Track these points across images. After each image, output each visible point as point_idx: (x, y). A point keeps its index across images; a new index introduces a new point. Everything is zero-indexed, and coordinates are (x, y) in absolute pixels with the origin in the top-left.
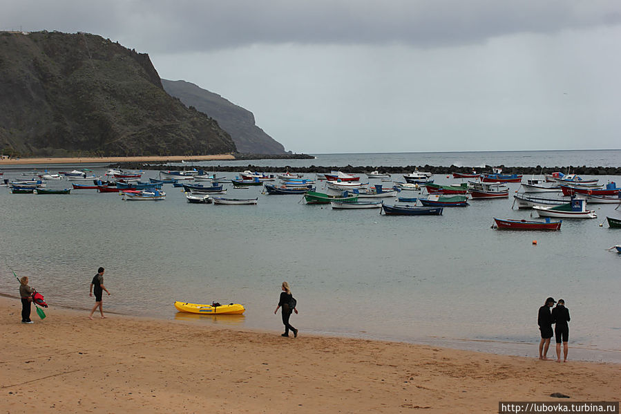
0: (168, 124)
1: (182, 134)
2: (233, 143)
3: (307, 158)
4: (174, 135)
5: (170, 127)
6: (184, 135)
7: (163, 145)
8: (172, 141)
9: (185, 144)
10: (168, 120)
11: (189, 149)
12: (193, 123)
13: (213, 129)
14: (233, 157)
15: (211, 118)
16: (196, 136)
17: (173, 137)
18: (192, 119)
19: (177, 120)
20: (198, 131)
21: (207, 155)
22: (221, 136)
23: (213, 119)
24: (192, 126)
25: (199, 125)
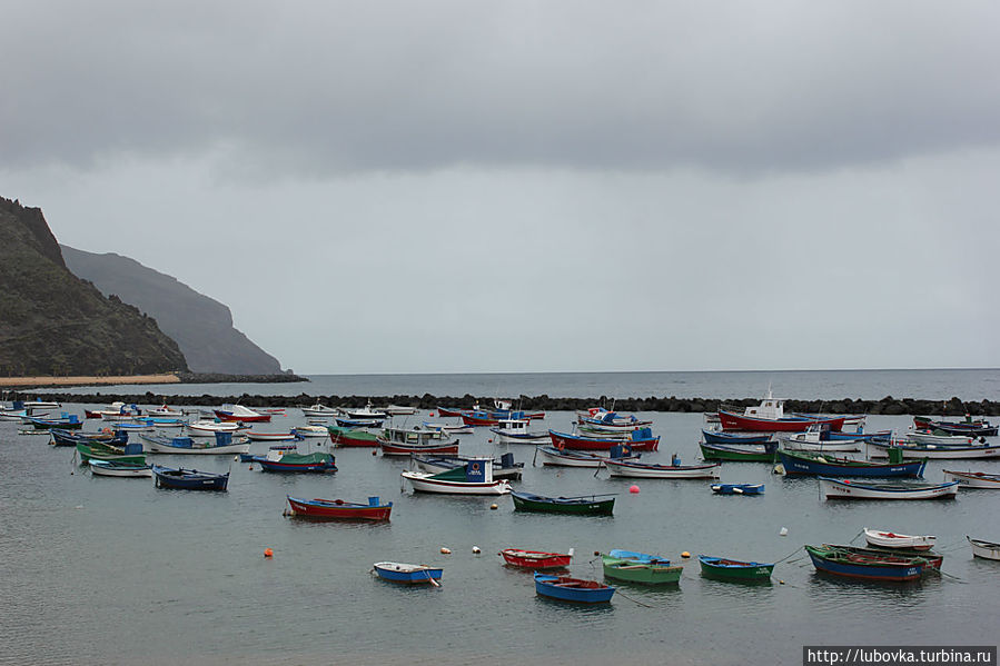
0: (71, 323)
1: (93, 340)
2: (182, 355)
3: (295, 381)
4: (80, 342)
5: (75, 328)
6: (96, 343)
7: (60, 358)
8: (76, 352)
9: (98, 357)
10: (70, 318)
11: (105, 365)
12: (113, 323)
13: (149, 332)
14: (178, 379)
15: (145, 315)
16: (117, 343)
17: (78, 345)
18: (110, 316)
19: (85, 318)
20: (119, 335)
21: (134, 375)
22: (161, 345)
23: (148, 316)
24: (110, 328)
25: (122, 325)
